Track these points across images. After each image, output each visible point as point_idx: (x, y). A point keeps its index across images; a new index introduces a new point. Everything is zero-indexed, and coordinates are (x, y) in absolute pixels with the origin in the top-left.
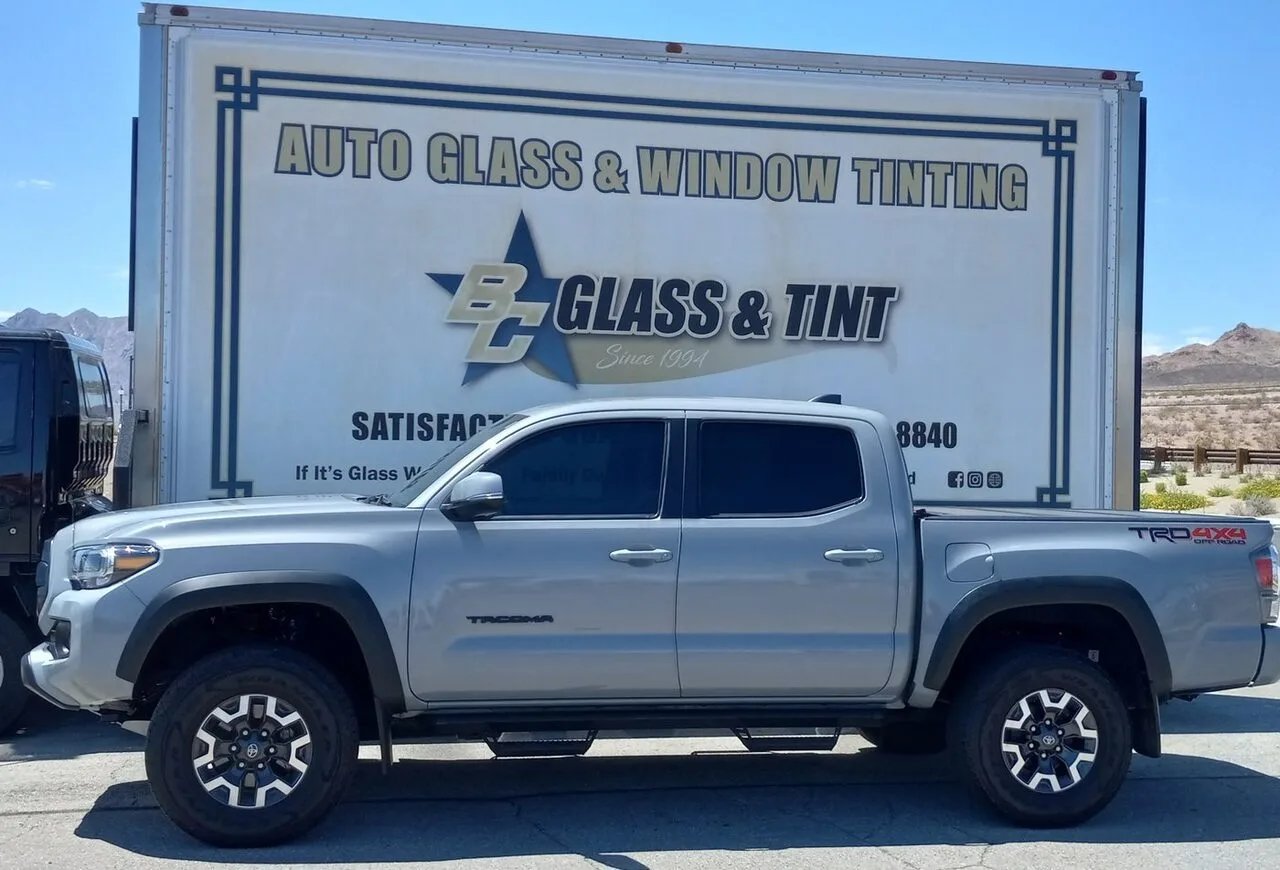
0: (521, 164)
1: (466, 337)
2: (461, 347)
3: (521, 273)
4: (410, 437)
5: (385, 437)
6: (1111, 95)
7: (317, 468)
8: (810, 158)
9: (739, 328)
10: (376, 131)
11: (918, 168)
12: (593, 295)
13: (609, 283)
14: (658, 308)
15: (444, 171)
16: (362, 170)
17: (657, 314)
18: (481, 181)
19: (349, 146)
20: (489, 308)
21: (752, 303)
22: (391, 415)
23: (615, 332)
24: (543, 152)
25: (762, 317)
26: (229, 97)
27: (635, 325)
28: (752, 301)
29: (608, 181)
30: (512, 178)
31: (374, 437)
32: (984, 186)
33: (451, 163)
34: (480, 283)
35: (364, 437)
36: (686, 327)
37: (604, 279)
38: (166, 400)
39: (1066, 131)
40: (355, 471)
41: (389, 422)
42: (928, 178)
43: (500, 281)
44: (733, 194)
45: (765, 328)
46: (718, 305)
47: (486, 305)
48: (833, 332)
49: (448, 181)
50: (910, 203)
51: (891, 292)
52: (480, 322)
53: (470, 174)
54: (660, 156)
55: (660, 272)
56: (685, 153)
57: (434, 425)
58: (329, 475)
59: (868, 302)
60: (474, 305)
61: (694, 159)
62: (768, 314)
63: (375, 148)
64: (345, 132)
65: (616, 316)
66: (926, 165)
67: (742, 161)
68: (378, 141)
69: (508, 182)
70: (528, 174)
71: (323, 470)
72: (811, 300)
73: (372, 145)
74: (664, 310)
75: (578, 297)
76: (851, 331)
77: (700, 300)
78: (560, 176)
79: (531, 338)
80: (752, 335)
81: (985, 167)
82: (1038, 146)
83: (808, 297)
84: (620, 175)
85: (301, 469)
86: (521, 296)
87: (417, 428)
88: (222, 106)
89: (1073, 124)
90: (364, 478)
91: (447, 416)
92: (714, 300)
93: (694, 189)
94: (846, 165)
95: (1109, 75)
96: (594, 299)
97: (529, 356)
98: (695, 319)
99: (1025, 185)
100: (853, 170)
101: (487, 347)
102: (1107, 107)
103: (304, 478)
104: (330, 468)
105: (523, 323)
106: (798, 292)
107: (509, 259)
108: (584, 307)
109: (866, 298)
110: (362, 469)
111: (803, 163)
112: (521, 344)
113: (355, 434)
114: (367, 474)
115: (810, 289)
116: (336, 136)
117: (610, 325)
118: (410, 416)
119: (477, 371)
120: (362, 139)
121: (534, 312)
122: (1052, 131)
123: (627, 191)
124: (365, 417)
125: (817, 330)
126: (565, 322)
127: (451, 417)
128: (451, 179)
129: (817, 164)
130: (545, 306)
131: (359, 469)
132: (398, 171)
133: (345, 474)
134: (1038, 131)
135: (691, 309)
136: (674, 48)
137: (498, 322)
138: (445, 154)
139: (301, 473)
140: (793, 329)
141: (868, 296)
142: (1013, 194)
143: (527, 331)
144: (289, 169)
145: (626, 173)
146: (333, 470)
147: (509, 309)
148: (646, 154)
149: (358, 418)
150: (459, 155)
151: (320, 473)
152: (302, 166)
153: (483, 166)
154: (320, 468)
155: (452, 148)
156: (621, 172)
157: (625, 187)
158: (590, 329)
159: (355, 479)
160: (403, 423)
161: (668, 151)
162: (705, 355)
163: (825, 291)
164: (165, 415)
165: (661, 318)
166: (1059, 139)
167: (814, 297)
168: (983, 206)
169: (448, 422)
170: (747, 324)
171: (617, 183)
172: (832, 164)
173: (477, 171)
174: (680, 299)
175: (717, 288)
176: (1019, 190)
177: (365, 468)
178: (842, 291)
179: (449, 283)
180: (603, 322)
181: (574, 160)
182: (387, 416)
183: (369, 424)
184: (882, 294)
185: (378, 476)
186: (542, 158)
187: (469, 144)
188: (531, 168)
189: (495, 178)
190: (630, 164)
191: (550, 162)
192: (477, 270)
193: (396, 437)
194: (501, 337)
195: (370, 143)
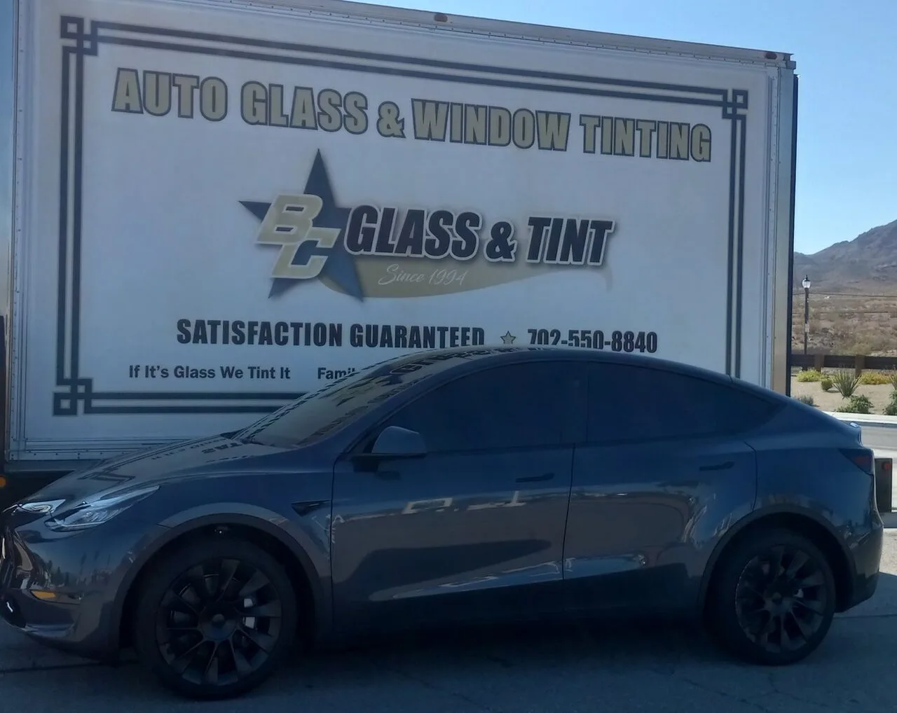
0: (318, 110)
1: (272, 257)
2: (267, 265)
3: (317, 202)
4: (225, 341)
5: (205, 341)
6: (773, 72)
7: (147, 367)
8: (547, 114)
9: (492, 253)
10: (198, 78)
11: (630, 124)
12: (376, 223)
13: (389, 213)
14: (428, 235)
15: (254, 114)
16: (186, 111)
17: (427, 240)
18: (285, 123)
19: (175, 90)
20: (292, 232)
21: (502, 232)
22: (210, 322)
23: (393, 254)
24: (336, 101)
25: (510, 243)
26: (72, 43)
27: (409, 249)
28: (502, 230)
29: (388, 127)
30: (310, 122)
31: (196, 341)
32: (680, 142)
33: (261, 107)
34: (285, 211)
35: (187, 341)
36: (450, 251)
37: (385, 209)
38: (17, 308)
39: (740, 99)
40: (179, 370)
41: (208, 328)
42: (638, 133)
43: (301, 209)
44: (488, 142)
45: (512, 253)
46: (475, 234)
47: (289, 230)
48: (565, 257)
49: (258, 123)
50: (623, 154)
51: (608, 225)
52: (284, 244)
53: (276, 117)
54: (430, 108)
55: (430, 204)
56: (450, 105)
57: (245, 331)
58: (158, 373)
59: (591, 233)
60: (279, 229)
61: (457, 110)
62: (514, 241)
63: (197, 92)
64: (172, 78)
65: (393, 241)
66: (636, 122)
67: (494, 116)
68: (200, 86)
69: (307, 125)
70: (324, 119)
71: (153, 370)
72: (547, 231)
73: (195, 90)
74: (432, 237)
75: (364, 224)
76: (578, 257)
77: (461, 229)
78: (350, 122)
79: (325, 258)
80: (501, 259)
81: (680, 125)
82: (719, 110)
83: (545, 228)
84: (398, 122)
85: (134, 368)
86: (318, 222)
87: (232, 333)
88: (66, 51)
89: (745, 94)
90: (187, 377)
91: (256, 324)
92: (472, 229)
93: (457, 136)
94: (575, 121)
95: (771, 55)
96: (377, 227)
97: (323, 275)
98: (457, 245)
99: (710, 141)
100: (581, 124)
101: (290, 265)
102: (770, 81)
103: (136, 376)
104: (158, 367)
105: (319, 245)
106: (538, 224)
107: (308, 190)
108: (369, 233)
109: (589, 230)
110: (185, 368)
111: (542, 117)
112: (317, 263)
113: (180, 339)
114: (190, 373)
115: (546, 221)
116: (164, 81)
117: (389, 248)
118: (226, 324)
119: (281, 286)
120: (186, 84)
121: (328, 236)
122: (730, 99)
123: (403, 136)
124: (188, 324)
125: (552, 256)
126: (353, 245)
127: (260, 324)
128: (261, 121)
129: (553, 119)
130: (337, 232)
131: (182, 369)
132: (216, 112)
133: (171, 372)
134: (719, 98)
135: (455, 237)
136: (441, 17)
137: (298, 244)
138: (255, 100)
139: (134, 372)
140: (533, 254)
141: (591, 228)
142: (701, 148)
143: (322, 252)
144: (124, 108)
145: (403, 121)
146: (161, 369)
147: (307, 234)
148: (419, 106)
149: (182, 324)
150: (267, 101)
151: (150, 372)
152: (135, 105)
153: (287, 111)
154: (150, 368)
155: (261, 95)
156: (399, 119)
157: (402, 133)
158: (373, 252)
159: (180, 377)
160: (220, 329)
161: (437, 104)
162: (464, 275)
163: (558, 222)
164: (17, 320)
165: (430, 243)
166: (735, 105)
167: (550, 228)
168: (679, 158)
169: (257, 329)
170: (498, 249)
171: (396, 128)
172: (564, 119)
173: (282, 115)
174: (446, 227)
175: (474, 219)
176: (705, 145)
177: (188, 368)
178: (572, 223)
179: (258, 209)
180: (383, 246)
181: (361, 109)
182: (206, 323)
183: (191, 330)
184: (602, 227)
185: (199, 374)
186: (335, 106)
187: (276, 91)
188: (327, 114)
189: (297, 122)
190: (406, 113)
191: (342, 109)
192: (281, 200)
193: (214, 341)
194: (301, 257)
195: (193, 88)
